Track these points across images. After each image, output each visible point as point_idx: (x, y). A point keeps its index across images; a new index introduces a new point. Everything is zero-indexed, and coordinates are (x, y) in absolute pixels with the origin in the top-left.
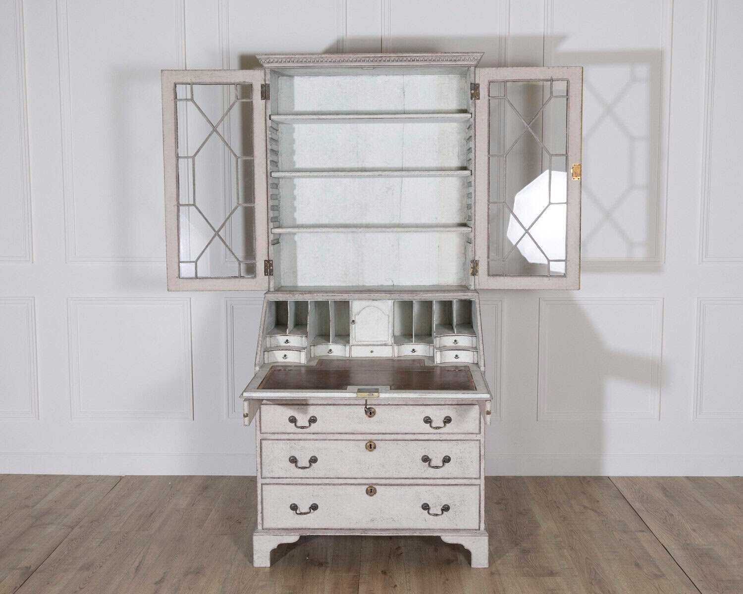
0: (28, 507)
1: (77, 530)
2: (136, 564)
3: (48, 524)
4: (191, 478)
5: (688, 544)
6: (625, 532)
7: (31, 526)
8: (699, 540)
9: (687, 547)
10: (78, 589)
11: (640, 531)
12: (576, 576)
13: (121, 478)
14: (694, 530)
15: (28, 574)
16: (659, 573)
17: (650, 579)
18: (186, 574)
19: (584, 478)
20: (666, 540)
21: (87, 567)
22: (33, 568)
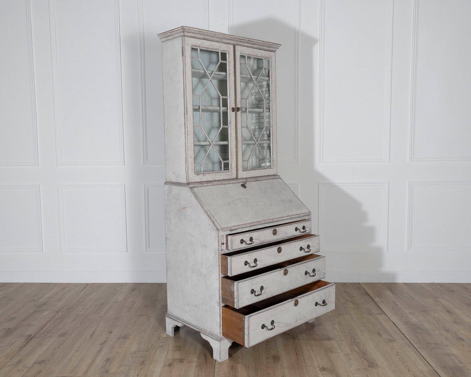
0: (34, 301)
1: (60, 314)
2: (91, 333)
3: (45, 310)
4: (126, 284)
5: (408, 322)
6: (371, 315)
7: (35, 312)
8: (414, 319)
9: (407, 323)
10: (56, 348)
11: (379, 314)
12: (343, 340)
13: (88, 284)
14: (411, 314)
15: (29, 339)
16: (392, 339)
17: (387, 343)
18: (119, 339)
19: (345, 283)
20: (394, 319)
21: (63, 335)
22: (32, 336)
